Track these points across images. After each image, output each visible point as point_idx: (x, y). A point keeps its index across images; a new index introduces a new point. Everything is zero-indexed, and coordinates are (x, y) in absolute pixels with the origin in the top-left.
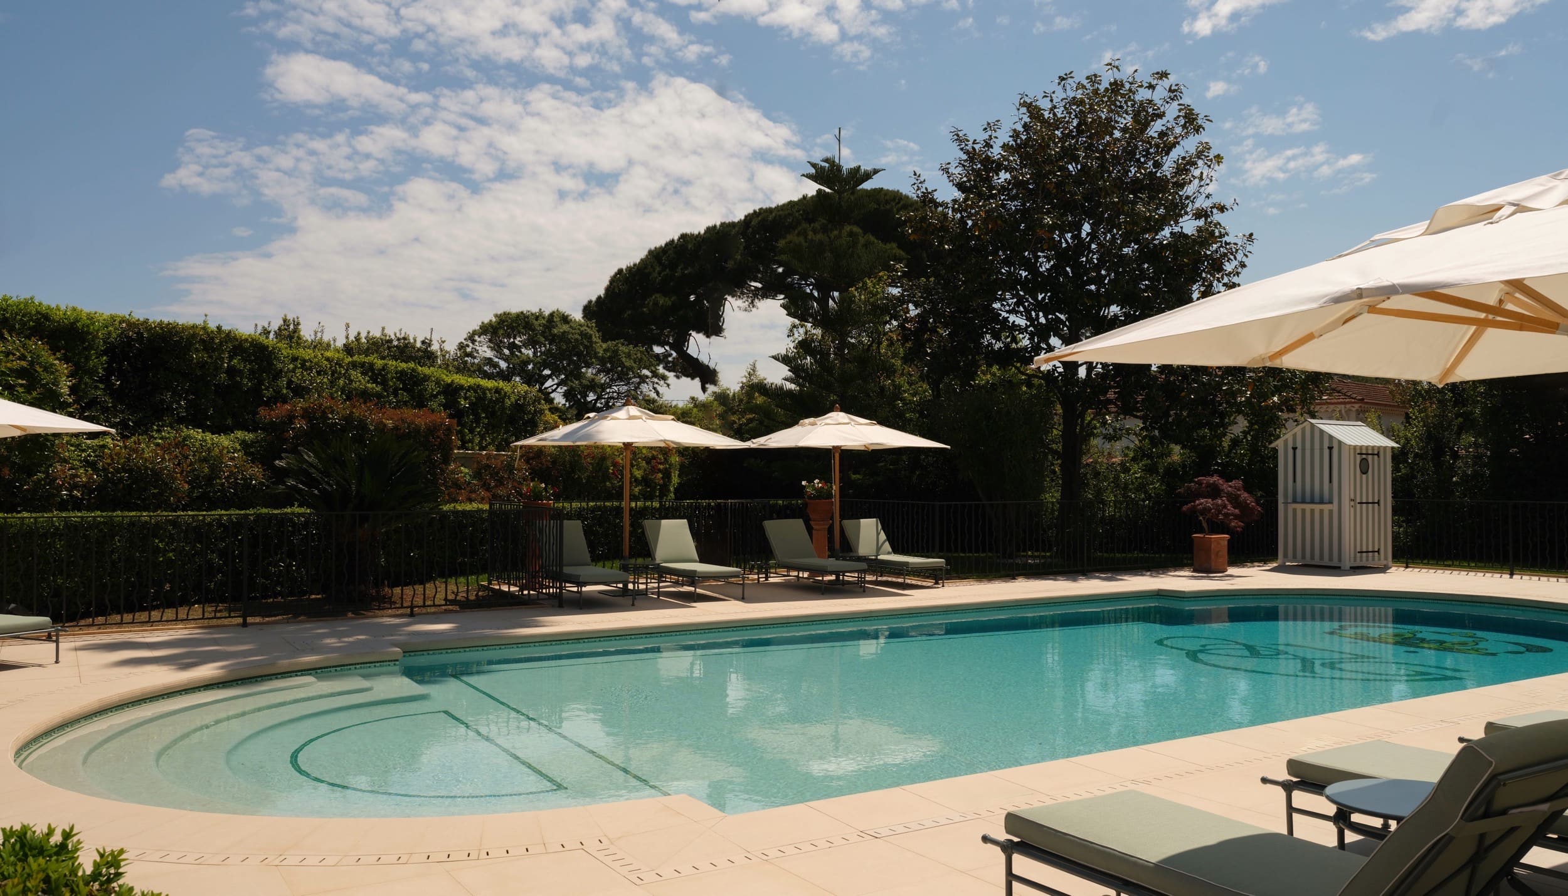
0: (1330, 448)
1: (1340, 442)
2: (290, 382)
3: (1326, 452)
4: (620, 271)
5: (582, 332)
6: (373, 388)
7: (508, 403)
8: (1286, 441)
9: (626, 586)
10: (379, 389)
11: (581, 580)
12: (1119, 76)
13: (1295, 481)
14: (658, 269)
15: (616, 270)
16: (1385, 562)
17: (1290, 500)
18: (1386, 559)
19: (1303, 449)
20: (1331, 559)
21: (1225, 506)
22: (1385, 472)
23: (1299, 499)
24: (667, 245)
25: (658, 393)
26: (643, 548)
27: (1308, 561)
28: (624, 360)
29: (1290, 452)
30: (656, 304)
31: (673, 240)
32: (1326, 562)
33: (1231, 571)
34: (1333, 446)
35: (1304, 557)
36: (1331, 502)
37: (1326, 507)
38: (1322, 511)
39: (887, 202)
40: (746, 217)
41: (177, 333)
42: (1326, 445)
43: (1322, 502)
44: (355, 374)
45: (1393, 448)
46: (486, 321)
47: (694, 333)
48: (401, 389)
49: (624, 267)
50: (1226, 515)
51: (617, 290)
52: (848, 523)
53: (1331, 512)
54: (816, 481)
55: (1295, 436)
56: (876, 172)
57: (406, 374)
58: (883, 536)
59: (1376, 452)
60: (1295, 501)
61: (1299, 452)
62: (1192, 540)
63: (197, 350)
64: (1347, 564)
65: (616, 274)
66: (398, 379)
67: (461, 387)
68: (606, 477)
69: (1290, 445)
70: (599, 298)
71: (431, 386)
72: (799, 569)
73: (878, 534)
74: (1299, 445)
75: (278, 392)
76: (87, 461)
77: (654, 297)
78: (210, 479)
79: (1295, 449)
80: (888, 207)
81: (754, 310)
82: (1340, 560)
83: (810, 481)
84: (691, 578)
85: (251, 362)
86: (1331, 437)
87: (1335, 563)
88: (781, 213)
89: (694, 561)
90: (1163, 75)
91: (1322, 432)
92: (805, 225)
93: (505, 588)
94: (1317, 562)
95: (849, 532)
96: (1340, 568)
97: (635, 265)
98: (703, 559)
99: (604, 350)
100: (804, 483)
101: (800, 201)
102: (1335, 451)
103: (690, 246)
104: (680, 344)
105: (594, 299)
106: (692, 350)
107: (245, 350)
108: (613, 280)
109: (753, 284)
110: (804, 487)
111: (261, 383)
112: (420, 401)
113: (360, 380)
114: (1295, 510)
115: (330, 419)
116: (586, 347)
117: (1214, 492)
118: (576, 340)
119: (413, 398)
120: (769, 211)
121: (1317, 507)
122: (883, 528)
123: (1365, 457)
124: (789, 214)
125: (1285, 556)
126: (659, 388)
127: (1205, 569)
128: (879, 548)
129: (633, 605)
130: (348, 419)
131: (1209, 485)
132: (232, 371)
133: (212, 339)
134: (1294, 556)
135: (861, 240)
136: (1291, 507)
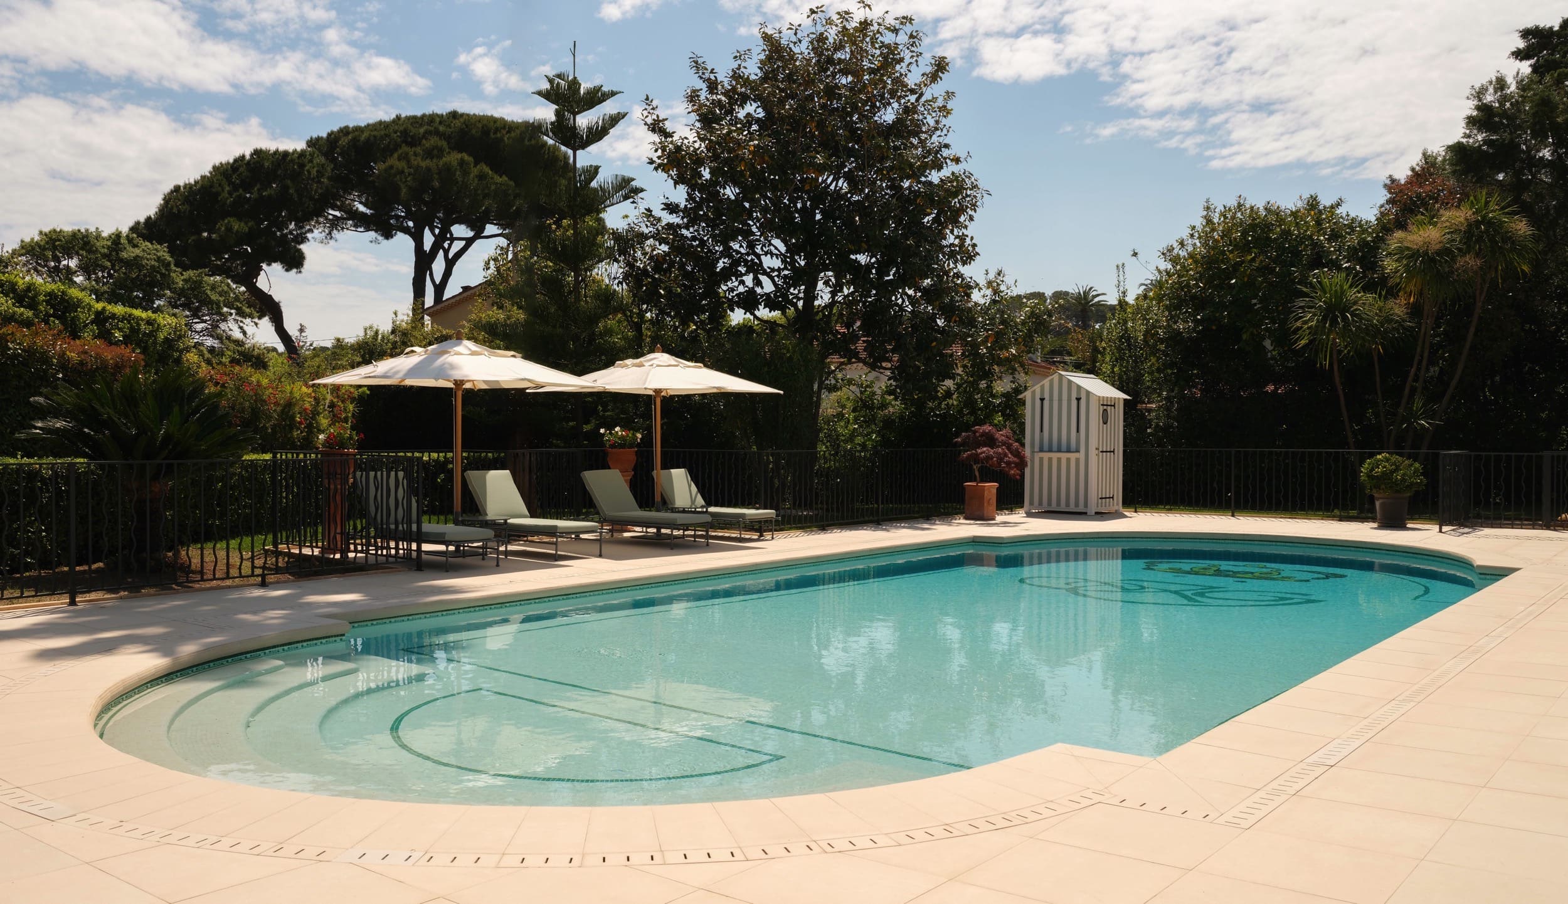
0: (1078, 399)
1: (1088, 393)
3: (1074, 403)
4: (177, 189)
5: (159, 258)
6: (22, 314)
7: (161, 336)
8: (1034, 393)
10: (30, 314)
11: (447, 538)
12: (870, 16)
13: (1042, 430)
14: (227, 188)
15: (172, 187)
16: (1116, 508)
17: (1037, 449)
18: (1118, 504)
19: (1051, 400)
20: (1077, 505)
21: (1006, 455)
22: (1119, 423)
23: (1046, 447)
24: (236, 161)
25: (244, 333)
27: (1054, 507)
28: (209, 292)
29: (1038, 402)
30: (229, 229)
31: (244, 156)
32: (1072, 508)
33: (999, 518)
34: (1081, 397)
35: (1049, 504)
36: (1078, 451)
37: (1073, 456)
38: (1068, 460)
39: (497, 130)
40: (329, 135)
42: (1074, 395)
43: (1069, 451)
45: (1124, 401)
46: (27, 240)
47: (264, 266)
48: (51, 316)
49: (182, 184)
50: (1008, 463)
51: (175, 210)
53: (1078, 460)
54: (617, 429)
55: (1042, 387)
56: (613, 94)
57: (56, 296)
58: (694, 488)
59: (1112, 404)
60: (1041, 450)
61: (1046, 403)
62: (964, 488)
64: (1092, 509)
65: (172, 192)
66: (48, 302)
67: (113, 316)
69: (1038, 396)
70: (149, 218)
71: (84, 316)
73: (690, 486)
74: (1047, 396)
77: (226, 221)
79: (1042, 400)
80: (499, 135)
81: (332, 242)
82: (1086, 505)
83: (610, 428)
86: (1079, 387)
87: (1081, 509)
88: (375, 133)
89: (525, 517)
90: (908, 20)
91: (1070, 382)
92: (405, 148)
93: (306, 551)
94: (1063, 508)
96: (1086, 513)
97: (196, 182)
99: (184, 281)
100: (602, 431)
101: (394, 121)
102: (1083, 402)
103: (266, 164)
104: (248, 277)
106: (262, 283)
108: (167, 199)
109: (331, 212)
110: (603, 435)
112: (73, 331)
114: (1041, 459)
115: (10, 349)
116: (162, 275)
117: (990, 441)
118: (153, 267)
119: (66, 328)
120: (358, 129)
121: (1064, 456)
122: (692, 479)
123: (1107, 405)
124: (386, 135)
125: (1031, 503)
126: (245, 328)
128: (693, 502)
129: (498, 565)
130: (32, 351)
131: (984, 434)
134: (1040, 504)
135: (475, 171)
136: (1037, 456)
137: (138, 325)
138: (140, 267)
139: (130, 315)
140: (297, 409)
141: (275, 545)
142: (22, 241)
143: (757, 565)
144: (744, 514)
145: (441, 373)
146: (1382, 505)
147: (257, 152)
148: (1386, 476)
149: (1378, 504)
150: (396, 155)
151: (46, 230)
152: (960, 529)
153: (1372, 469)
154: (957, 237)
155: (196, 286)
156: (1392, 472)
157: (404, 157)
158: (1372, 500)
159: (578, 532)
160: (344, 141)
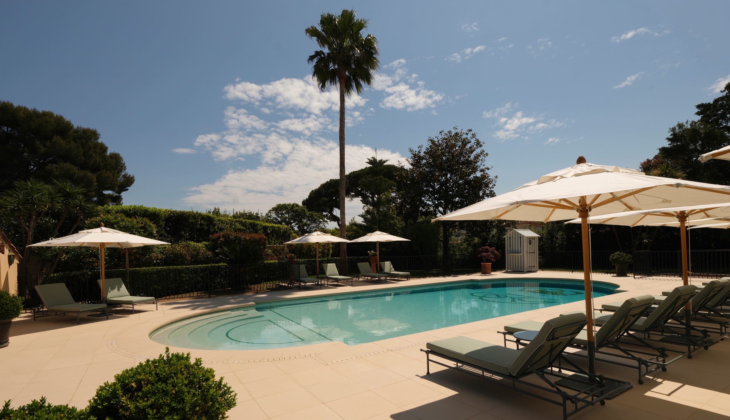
0: (520, 237)
1: (523, 236)
2: (218, 227)
3: (519, 238)
4: (313, 191)
5: (302, 209)
6: (242, 228)
7: (282, 231)
8: (508, 236)
9: (318, 283)
10: (244, 228)
11: (305, 281)
12: (457, 131)
13: (510, 247)
14: (324, 190)
15: (311, 191)
17: (509, 252)
18: (537, 268)
19: (513, 238)
20: (521, 269)
21: (490, 255)
22: (536, 244)
23: (512, 252)
24: (326, 183)
25: (325, 226)
26: (323, 272)
29: (509, 239)
30: (323, 200)
32: (520, 270)
33: (492, 273)
34: (521, 237)
35: (513, 269)
36: (521, 253)
37: (519, 254)
38: (518, 255)
41: (185, 214)
42: (519, 236)
44: (237, 224)
46: (274, 207)
47: (335, 208)
48: (250, 228)
49: (314, 190)
50: (491, 257)
51: (312, 196)
52: (381, 263)
53: (521, 255)
54: (372, 251)
55: (510, 234)
56: (387, 161)
57: (252, 223)
58: (392, 266)
59: (534, 238)
60: (510, 253)
61: (511, 239)
62: (481, 265)
63: (191, 219)
64: (526, 270)
65: (311, 192)
66: (250, 225)
67: (268, 227)
68: (311, 251)
69: (509, 237)
70: (307, 199)
71: (259, 227)
72: (368, 276)
73: (390, 266)
74: (511, 237)
75: (215, 230)
76: (161, 252)
77: (323, 198)
78: (196, 256)
79: (510, 238)
80: (391, 170)
82: (523, 269)
83: (370, 251)
84: (337, 280)
85: (207, 222)
86: (520, 234)
87: (522, 270)
89: (337, 275)
90: (470, 130)
91: (518, 233)
92: (366, 176)
93: (284, 284)
94: (517, 270)
95: (382, 266)
96: (523, 271)
97: (317, 189)
98: (340, 274)
99: (309, 214)
100: (368, 252)
101: (365, 169)
102: (522, 238)
104: (331, 211)
105: (305, 199)
106: (335, 213)
107: (205, 218)
108: (311, 194)
109: (352, 193)
111: (210, 227)
112: (256, 231)
113: (239, 226)
114: (510, 255)
115: (230, 237)
116: (303, 213)
117: (487, 251)
118: (301, 212)
119: (254, 230)
120: (356, 172)
121: (517, 254)
122: (392, 264)
123: (530, 240)
125: (508, 269)
126: (325, 225)
127: (485, 273)
128: (391, 269)
130: (236, 237)
131: (485, 249)
132: (201, 224)
133: (195, 215)
134: (511, 268)
135: (383, 180)
136: (509, 254)
138: (298, 212)
139: (273, 226)
140: (312, 247)
141: (279, 283)
146: (617, 268)
147: (331, 180)
148: (617, 259)
149: (616, 268)
150: (364, 178)
151: (278, 204)
152: (477, 277)
153: (613, 257)
154: (489, 191)
155: (312, 216)
156: (619, 258)
157: (366, 178)
158: (614, 267)
159: (347, 279)
160: (352, 175)
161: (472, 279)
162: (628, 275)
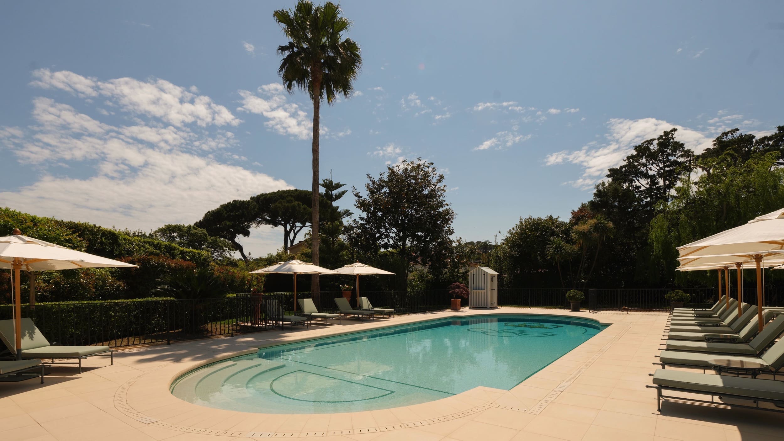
0: (484, 275)
1: (487, 273)
2: (124, 248)
3: (483, 276)
4: (209, 212)
5: (203, 233)
6: (156, 252)
7: (202, 258)
8: (471, 273)
10: (159, 252)
11: (292, 320)
12: (421, 163)
13: (474, 284)
14: (225, 212)
15: (207, 211)
16: (496, 306)
17: (472, 289)
19: (476, 275)
20: (484, 305)
21: (463, 291)
22: (496, 280)
23: (475, 289)
24: (228, 203)
25: (231, 255)
26: (300, 310)
27: (478, 306)
28: (219, 243)
29: (472, 276)
30: (226, 224)
31: (230, 202)
32: (483, 306)
33: (461, 310)
34: (485, 274)
35: (476, 305)
36: (484, 290)
37: (483, 291)
38: (482, 292)
40: (257, 196)
41: (78, 227)
42: (483, 274)
43: (482, 290)
44: (147, 246)
45: (498, 275)
46: (161, 227)
47: (237, 235)
48: (166, 252)
49: (211, 211)
50: (464, 294)
51: (209, 218)
53: (484, 292)
54: (345, 285)
55: (474, 271)
56: (343, 185)
57: (167, 246)
58: (369, 302)
59: (494, 276)
60: (474, 290)
61: (475, 276)
62: (451, 301)
63: (87, 234)
64: (489, 307)
65: (208, 213)
66: (165, 248)
67: (186, 252)
70: (200, 221)
71: (176, 252)
73: (368, 302)
74: (475, 274)
75: (120, 252)
76: (44, 280)
77: (225, 222)
78: (102, 286)
79: (474, 275)
80: (310, 196)
81: (258, 228)
82: (487, 305)
83: (343, 285)
85: (109, 240)
86: (484, 271)
87: (485, 306)
88: (271, 195)
89: (316, 312)
90: (432, 164)
91: (482, 270)
92: (281, 200)
93: (246, 324)
94: (480, 306)
96: (487, 308)
97: (215, 210)
98: (319, 312)
99: (211, 240)
100: (341, 286)
101: (277, 192)
102: (486, 275)
103: (237, 205)
104: (232, 238)
106: (236, 240)
107: (106, 235)
108: (206, 215)
109: (258, 219)
110: (341, 287)
111: (113, 248)
112: (173, 257)
113: (150, 249)
114: (474, 292)
115: (151, 263)
116: (204, 238)
117: (458, 287)
118: (201, 236)
119: (170, 256)
121: (480, 291)
122: (369, 300)
123: (492, 276)
124: (275, 196)
125: (471, 305)
126: (231, 254)
127: (456, 309)
128: (369, 306)
129: (308, 328)
130: (158, 263)
131: (457, 285)
132: (102, 243)
133: (93, 230)
134: (474, 305)
135: (303, 207)
136: (472, 291)
137: (195, 254)
138: (197, 236)
139: (192, 251)
140: (246, 279)
141: (237, 322)
142: (159, 228)
143: (388, 326)
144: (384, 311)
145: (290, 269)
146: (572, 305)
147: (234, 201)
150: (278, 202)
151: (167, 224)
152: (449, 313)
153: (570, 294)
154: (448, 227)
155: (215, 241)
156: (575, 295)
157: (280, 203)
159: (333, 317)
160: (262, 198)
161: (454, 316)
162: (580, 310)
